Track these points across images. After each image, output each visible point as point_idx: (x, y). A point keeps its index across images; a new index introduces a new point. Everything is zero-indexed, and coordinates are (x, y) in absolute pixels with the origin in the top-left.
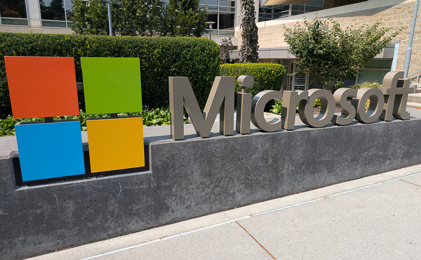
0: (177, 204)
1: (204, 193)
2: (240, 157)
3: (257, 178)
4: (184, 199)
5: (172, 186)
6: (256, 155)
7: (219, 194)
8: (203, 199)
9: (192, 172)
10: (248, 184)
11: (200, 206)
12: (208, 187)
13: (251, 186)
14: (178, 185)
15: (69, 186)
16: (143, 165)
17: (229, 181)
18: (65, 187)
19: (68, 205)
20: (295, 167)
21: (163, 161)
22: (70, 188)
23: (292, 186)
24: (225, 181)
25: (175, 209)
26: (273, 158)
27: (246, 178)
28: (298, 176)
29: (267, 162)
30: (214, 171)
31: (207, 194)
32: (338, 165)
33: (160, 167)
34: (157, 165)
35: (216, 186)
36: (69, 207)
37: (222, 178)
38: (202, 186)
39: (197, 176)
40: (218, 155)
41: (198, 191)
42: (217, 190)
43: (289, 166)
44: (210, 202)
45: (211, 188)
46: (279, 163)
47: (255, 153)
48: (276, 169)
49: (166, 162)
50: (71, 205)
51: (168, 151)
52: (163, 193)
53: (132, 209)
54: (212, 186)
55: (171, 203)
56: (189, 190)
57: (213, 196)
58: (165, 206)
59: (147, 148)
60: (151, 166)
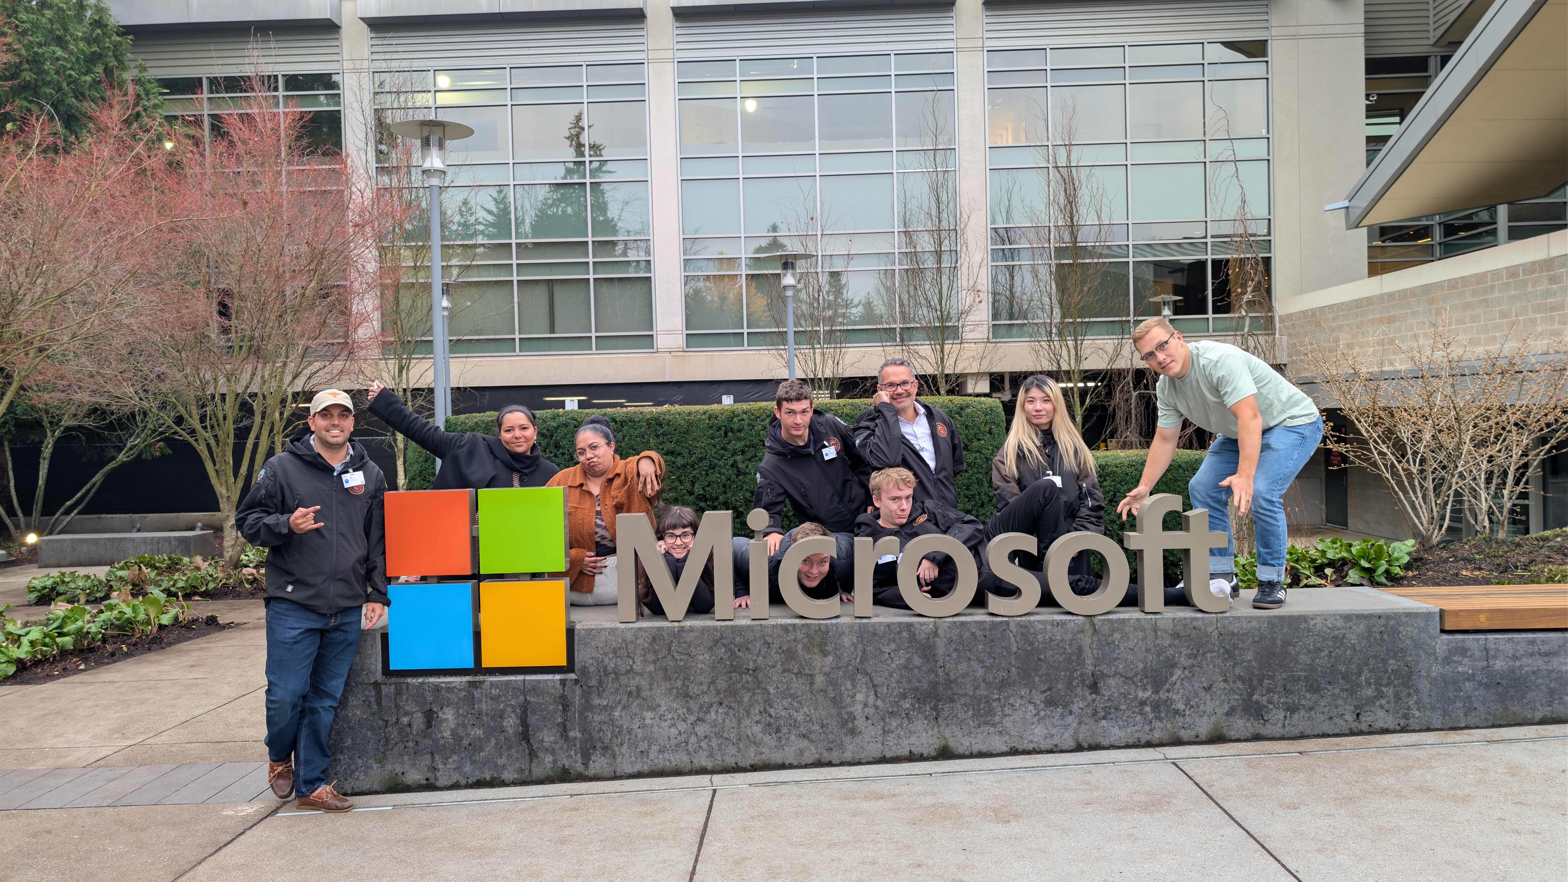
0: (622, 745)
1: (674, 731)
2: (748, 665)
3: (789, 714)
4: (636, 736)
5: (613, 708)
7: (706, 737)
8: (673, 742)
10: (769, 725)
11: (666, 755)
12: (684, 720)
13: (778, 730)
14: (624, 708)
15: (449, 685)
16: (563, 662)
17: (727, 714)
18: (443, 685)
19: (446, 716)
20: (883, 701)
21: (597, 659)
22: (450, 689)
23: (879, 745)
24: (717, 712)
25: (618, 753)
26: (827, 674)
27: (765, 711)
28: (895, 724)
29: (812, 684)
30: (694, 689)
31: (680, 733)
32: (1007, 711)
33: (591, 669)
34: (587, 665)
35: (699, 719)
36: (447, 720)
37: (711, 705)
38: (670, 716)
41: (663, 724)
42: (701, 729)
43: (868, 697)
44: (688, 750)
45: (689, 722)
46: (843, 688)
48: (836, 701)
49: (602, 661)
50: (450, 717)
51: (605, 643)
52: (597, 718)
53: (542, 741)
54: (692, 719)
55: (611, 740)
56: (644, 719)
57: (693, 739)
58: (600, 745)
59: (570, 633)
60: (577, 666)
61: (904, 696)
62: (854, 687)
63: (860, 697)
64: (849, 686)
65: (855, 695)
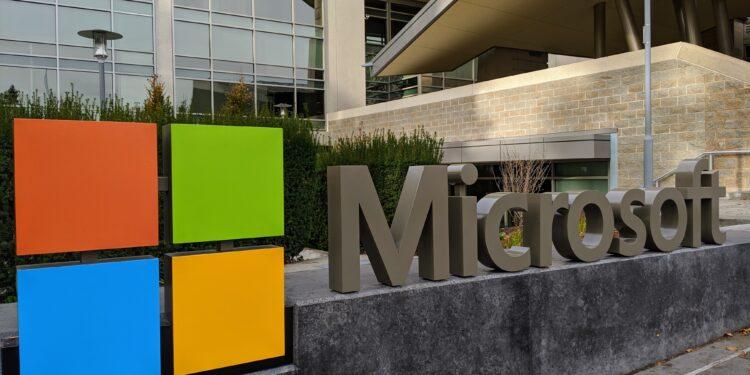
2: (463, 326)
6: (492, 322)
20: (559, 343)
21: (321, 342)
28: (566, 362)
30: (418, 359)
32: (630, 336)
34: (310, 350)
43: (549, 341)
46: (533, 336)
48: (528, 350)
49: (327, 343)
59: (289, 312)
60: (296, 356)
61: (572, 336)
62: (540, 332)
63: (544, 343)
64: (537, 334)
65: (541, 341)
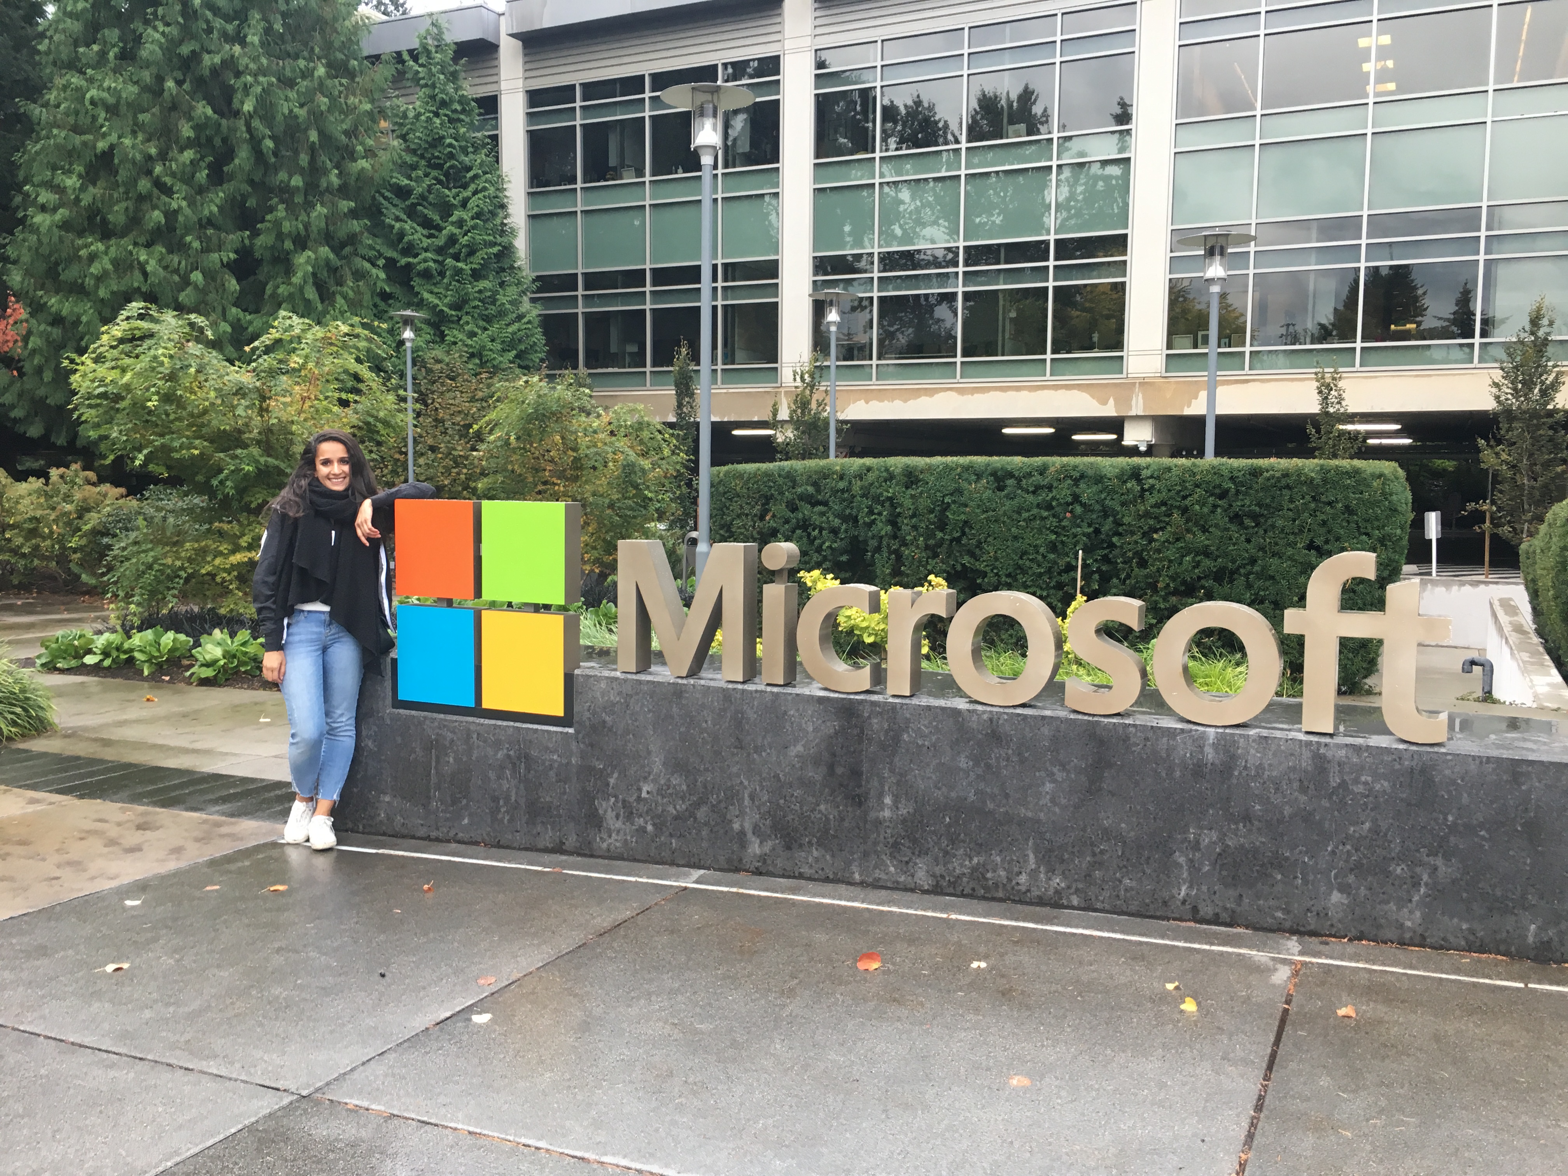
0: (617, 817)
5: (609, 774)
6: (800, 748)
8: (671, 824)
9: (649, 753)
11: (663, 839)
14: (620, 774)
15: (452, 725)
16: (560, 713)
17: (731, 799)
18: (446, 723)
19: (448, 758)
21: (594, 712)
22: (451, 729)
24: (719, 794)
25: (612, 827)
31: (679, 815)
33: (588, 724)
34: (585, 719)
36: (448, 763)
37: (714, 785)
39: (657, 763)
40: (704, 725)
44: (685, 837)
46: (868, 785)
47: (796, 741)
48: (859, 800)
49: (599, 716)
51: (603, 694)
52: (592, 782)
55: (606, 811)
57: (692, 823)
58: (594, 815)
60: (576, 718)
62: (882, 785)
64: (876, 784)
